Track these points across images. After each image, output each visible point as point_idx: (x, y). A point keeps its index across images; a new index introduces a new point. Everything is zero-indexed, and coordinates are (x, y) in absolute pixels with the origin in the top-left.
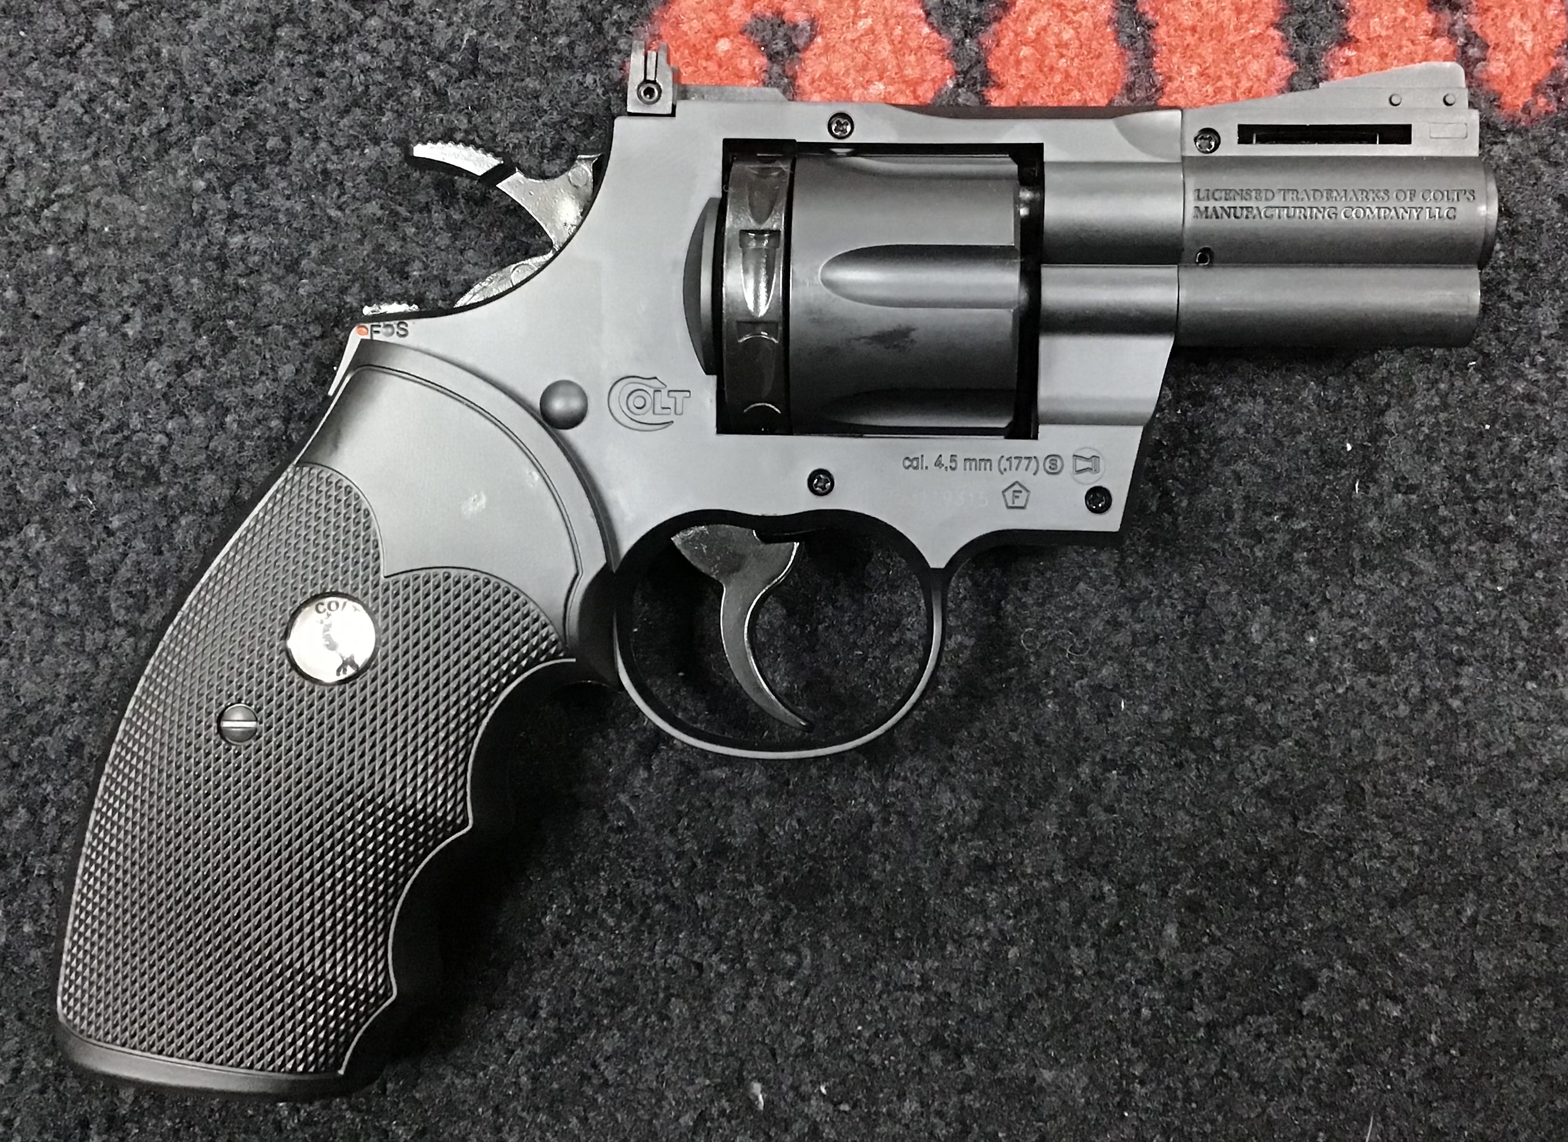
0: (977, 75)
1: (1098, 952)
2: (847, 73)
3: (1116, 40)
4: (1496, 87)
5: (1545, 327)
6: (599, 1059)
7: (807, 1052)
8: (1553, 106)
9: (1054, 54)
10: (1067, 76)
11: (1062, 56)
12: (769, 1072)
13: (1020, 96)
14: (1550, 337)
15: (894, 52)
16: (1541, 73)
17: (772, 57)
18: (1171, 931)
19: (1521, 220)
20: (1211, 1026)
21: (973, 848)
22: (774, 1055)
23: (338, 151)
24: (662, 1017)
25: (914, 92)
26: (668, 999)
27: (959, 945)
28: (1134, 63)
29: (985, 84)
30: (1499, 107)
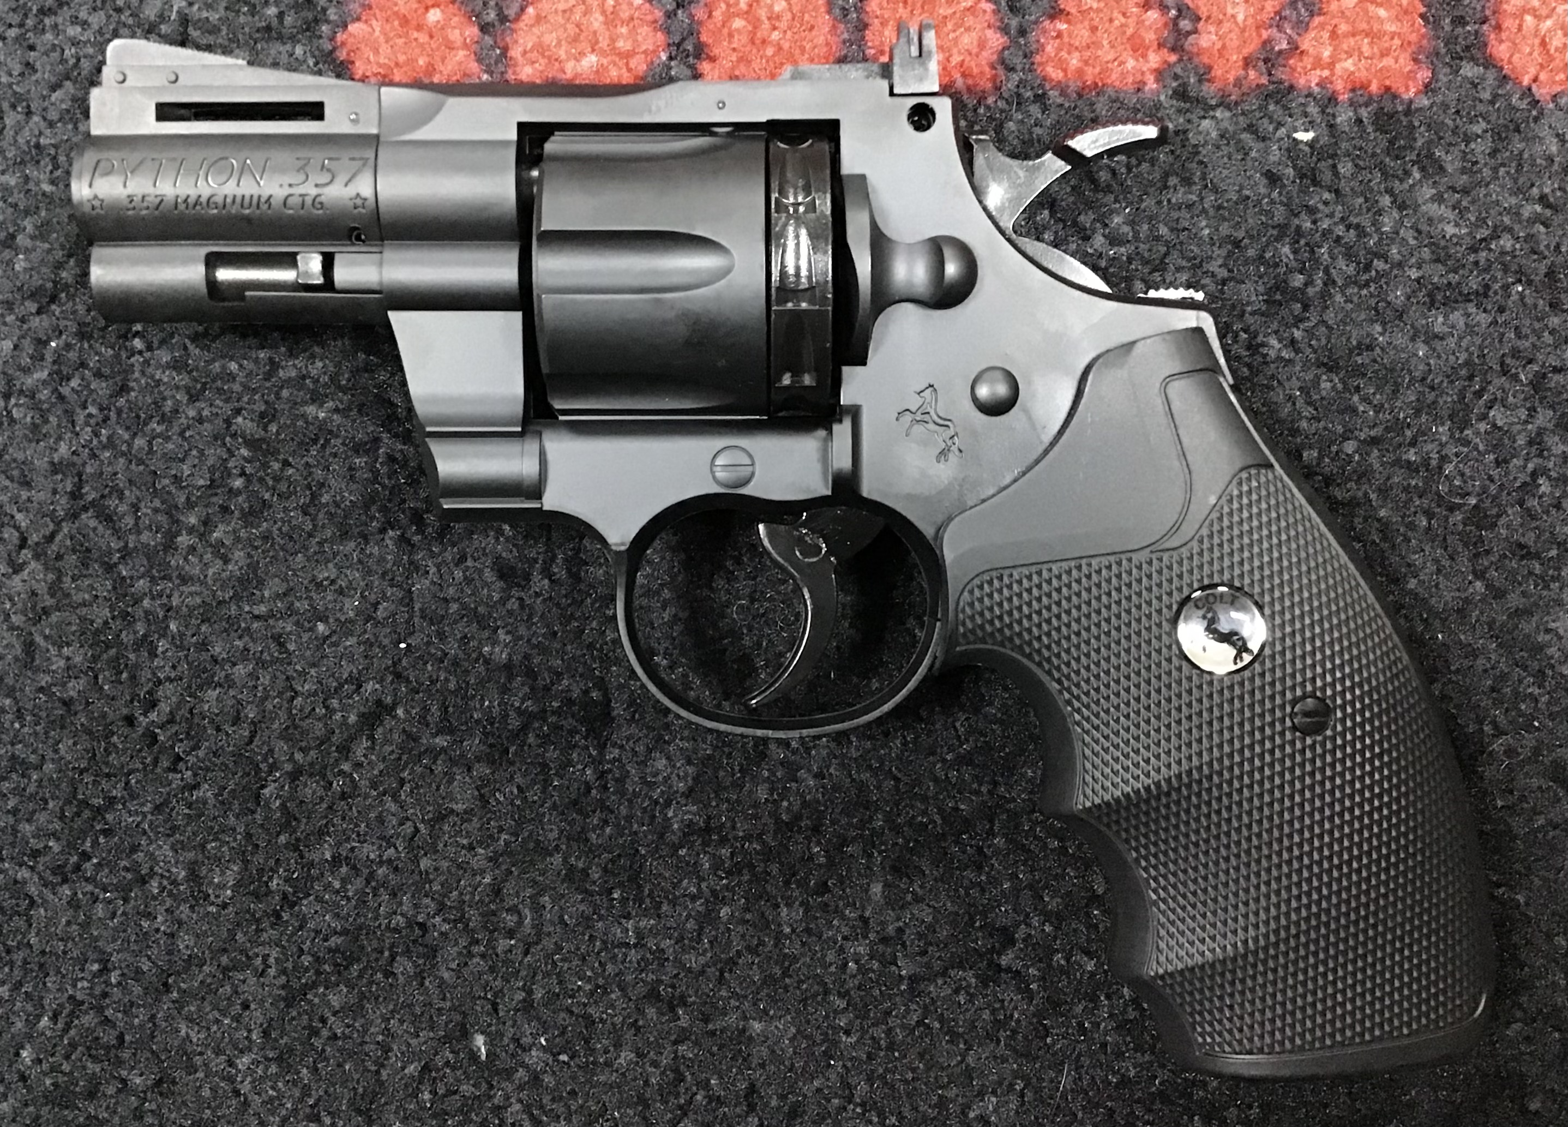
0: (690, 48)
1: (806, 912)
2: (559, 44)
3: (829, 12)
4: (1206, 60)
5: (1248, 303)
6: (328, 1014)
7: (527, 1006)
8: (1264, 80)
9: (766, 25)
10: (780, 48)
11: (775, 28)
12: (490, 1025)
13: (733, 68)
14: (1253, 313)
15: (606, 23)
16: (1252, 47)
17: (485, 28)
18: (877, 889)
19: (1227, 197)
20: (913, 979)
21: (689, 812)
22: (496, 1010)
23: (51, 125)
24: (388, 974)
25: (627, 64)
26: (393, 958)
27: (673, 903)
28: (846, 36)
29: (698, 56)
30: (1209, 81)
